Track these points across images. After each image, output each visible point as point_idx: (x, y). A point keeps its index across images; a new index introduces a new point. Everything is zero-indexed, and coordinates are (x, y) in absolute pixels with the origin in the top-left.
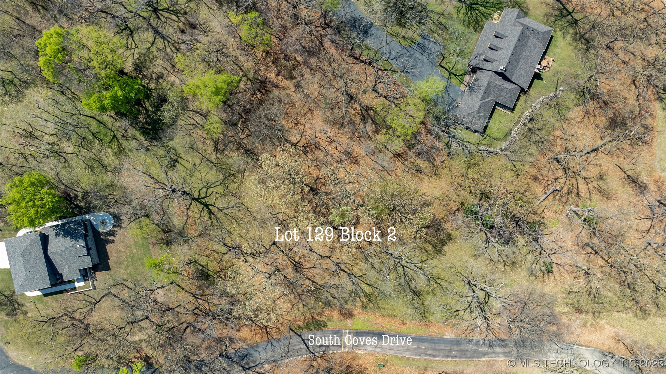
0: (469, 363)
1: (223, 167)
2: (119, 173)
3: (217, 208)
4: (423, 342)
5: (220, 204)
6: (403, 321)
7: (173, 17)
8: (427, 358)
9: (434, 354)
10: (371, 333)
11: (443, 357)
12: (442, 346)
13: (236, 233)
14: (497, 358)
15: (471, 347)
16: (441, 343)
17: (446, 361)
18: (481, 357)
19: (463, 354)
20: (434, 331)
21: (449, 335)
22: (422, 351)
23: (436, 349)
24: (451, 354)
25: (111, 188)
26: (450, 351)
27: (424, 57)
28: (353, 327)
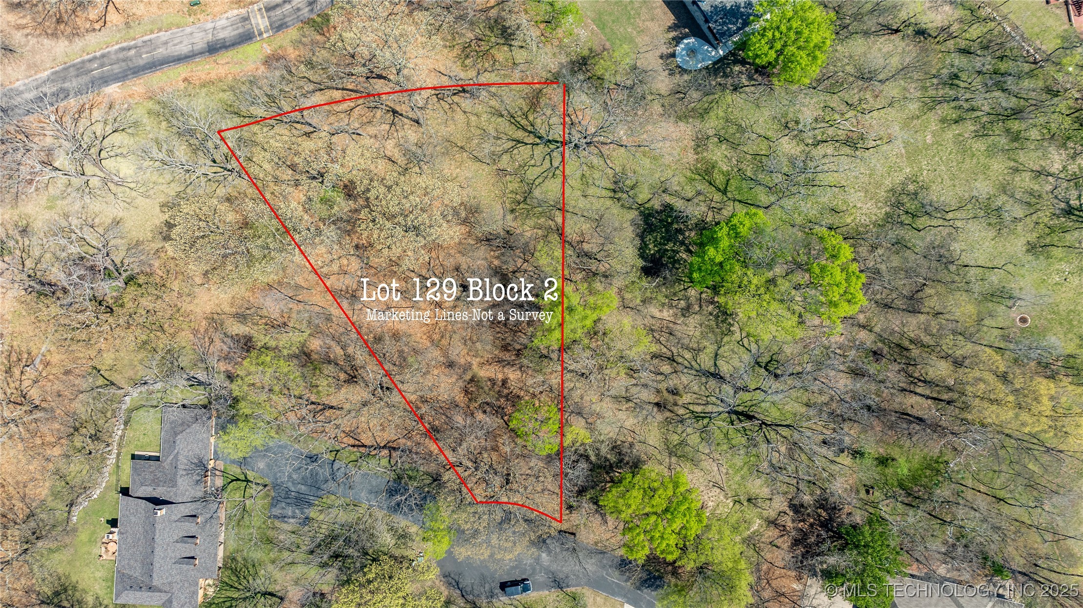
0: (66, 59)
1: (540, 209)
2: (697, 138)
3: (526, 144)
4: (148, 63)
5: (524, 152)
6: (190, 83)
7: (698, 409)
8: (133, 42)
9: (125, 53)
10: (229, 46)
11: (109, 52)
12: (116, 68)
13: (485, 117)
14: (26, 81)
15: (72, 84)
16: (120, 72)
17: (102, 48)
18: (53, 74)
19: (81, 69)
20: (138, 86)
21: (113, 90)
22: (143, 50)
23: (124, 61)
24: (98, 62)
25: (700, 111)
26: (102, 66)
27: (293, 489)
28: (258, 45)
